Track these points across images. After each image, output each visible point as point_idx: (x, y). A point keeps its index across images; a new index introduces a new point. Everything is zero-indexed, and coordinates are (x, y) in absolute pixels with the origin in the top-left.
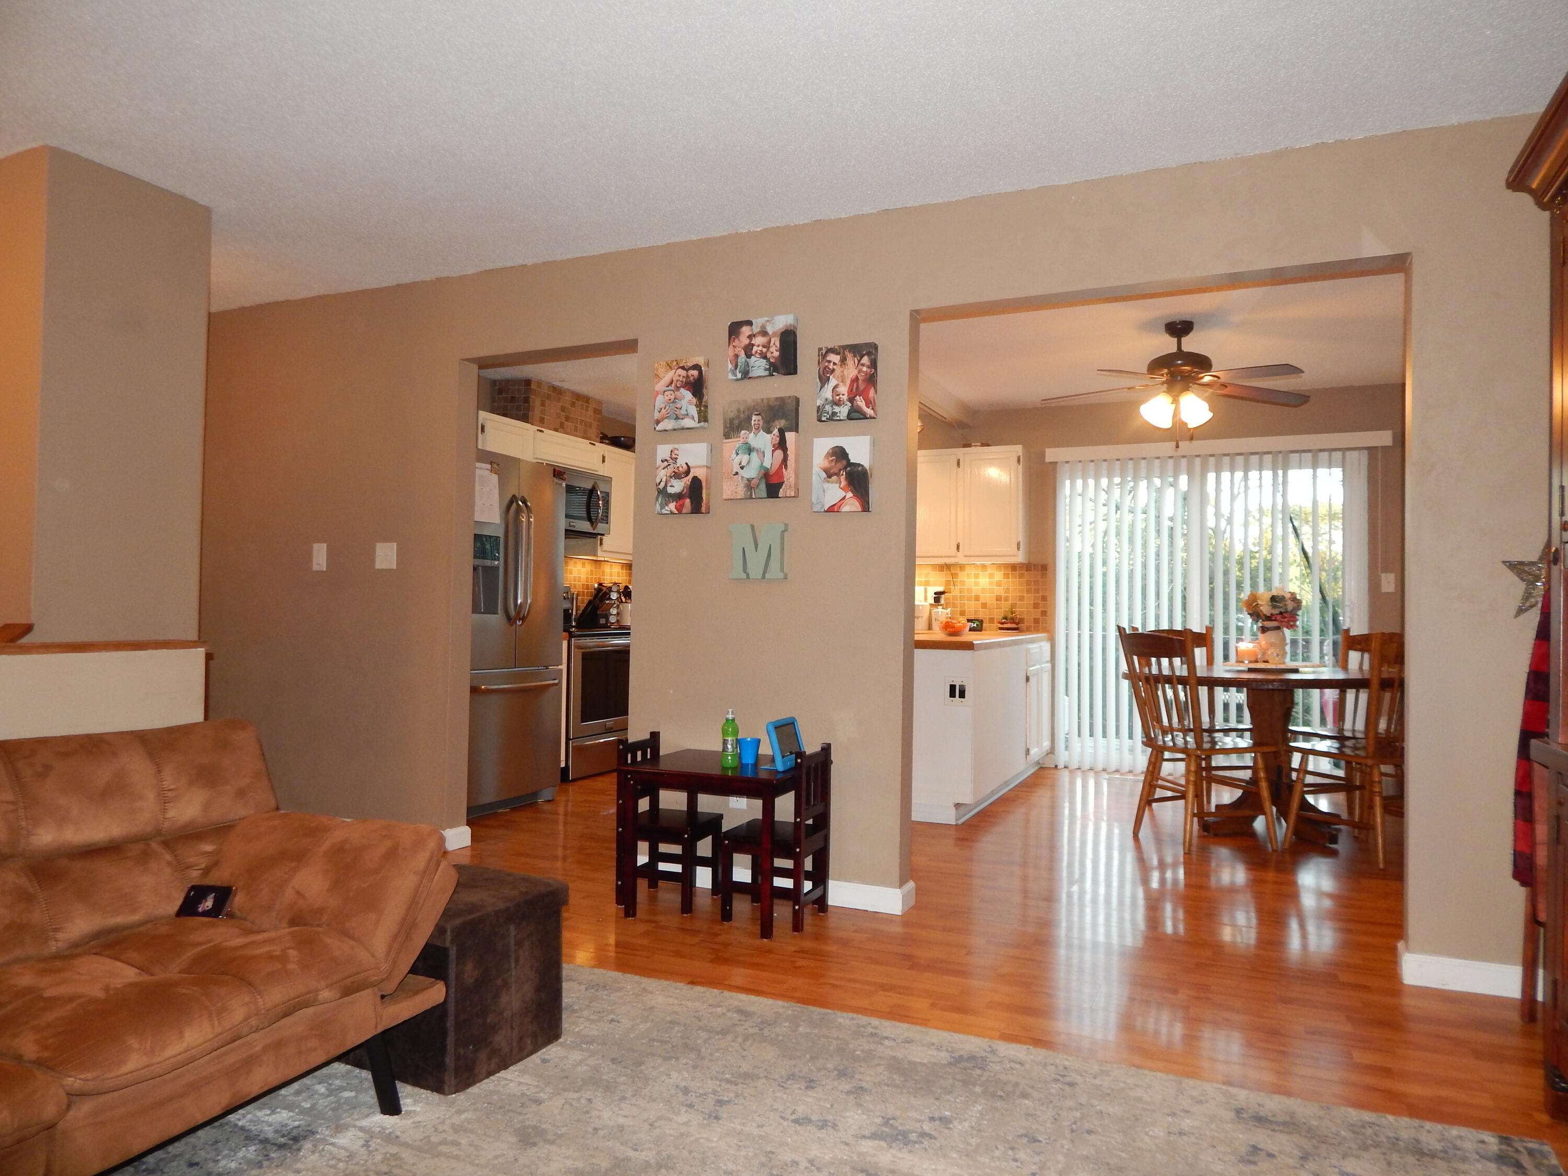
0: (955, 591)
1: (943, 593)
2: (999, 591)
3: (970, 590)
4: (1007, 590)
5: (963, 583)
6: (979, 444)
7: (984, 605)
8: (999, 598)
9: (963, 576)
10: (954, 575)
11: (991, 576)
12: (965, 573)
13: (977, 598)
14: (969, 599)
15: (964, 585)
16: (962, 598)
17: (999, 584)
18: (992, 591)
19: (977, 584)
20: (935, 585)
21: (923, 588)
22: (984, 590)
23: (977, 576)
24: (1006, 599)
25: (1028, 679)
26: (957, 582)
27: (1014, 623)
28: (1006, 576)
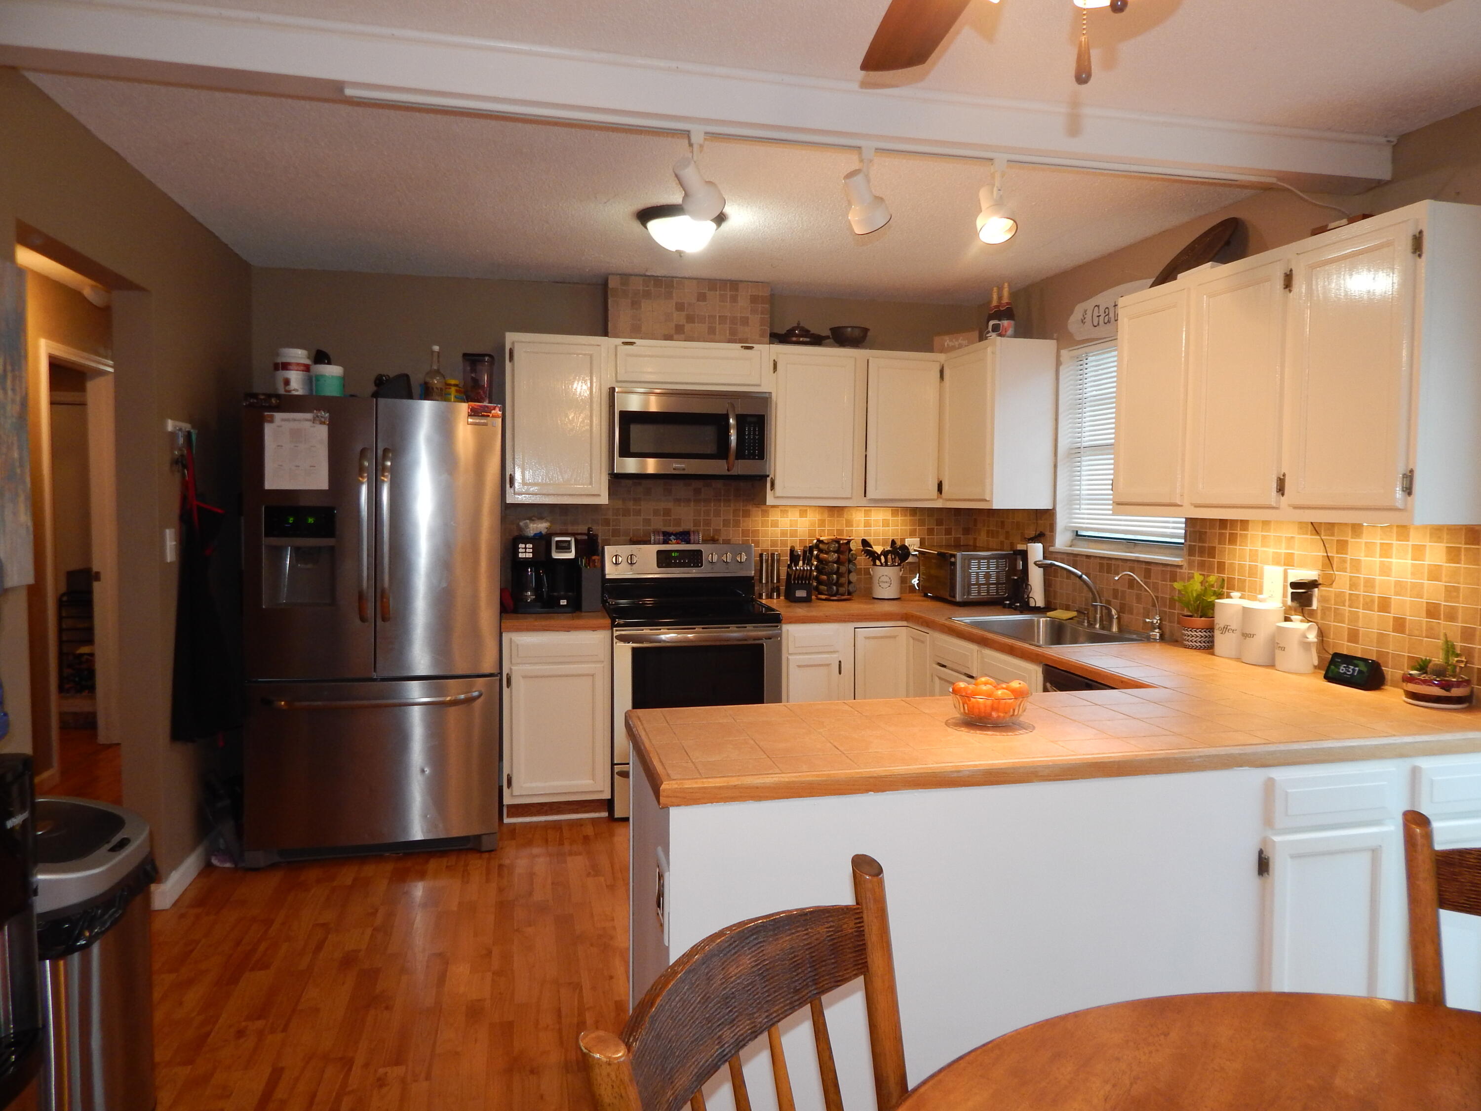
0: (1342, 580)
1: (1314, 584)
2: (1434, 591)
3: (1370, 584)
4: (1451, 592)
5: (1356, 565)
6: (1345, 221)
7: (1400, 625)
8: (1432, 611)
9: (1357, 550)
10: (1342, 546)
11: (1418, 552)
12: (1363, 540)
13: (1384, 605)
14: (1368, 606)
15: (1358, 570)
16: (1353, 600)
17: (1434, 574)
18: (1417, 589)
19: (1385, 570)
20: (1303, 565)
21: (1280, 569)
22: (1400, 587)
23: (1386, 550)
24: (1451, 616)
25: (1263, 865)
26: (1344, 561)
27: (1446, 686)
28: (1453, 555)
